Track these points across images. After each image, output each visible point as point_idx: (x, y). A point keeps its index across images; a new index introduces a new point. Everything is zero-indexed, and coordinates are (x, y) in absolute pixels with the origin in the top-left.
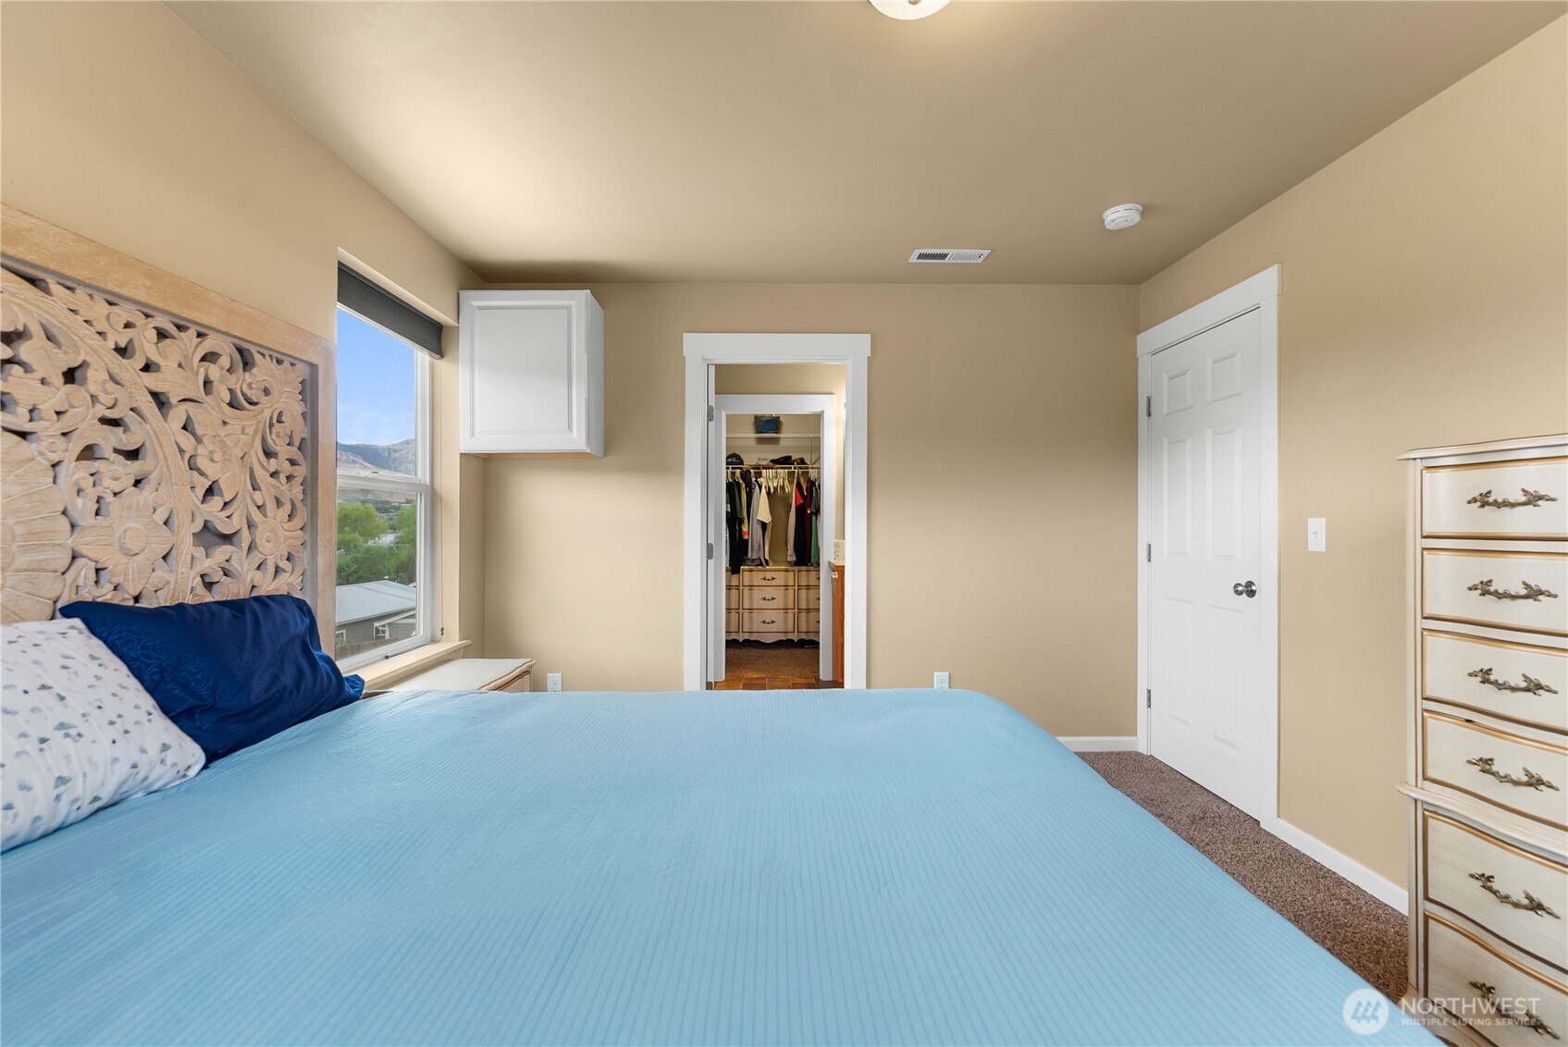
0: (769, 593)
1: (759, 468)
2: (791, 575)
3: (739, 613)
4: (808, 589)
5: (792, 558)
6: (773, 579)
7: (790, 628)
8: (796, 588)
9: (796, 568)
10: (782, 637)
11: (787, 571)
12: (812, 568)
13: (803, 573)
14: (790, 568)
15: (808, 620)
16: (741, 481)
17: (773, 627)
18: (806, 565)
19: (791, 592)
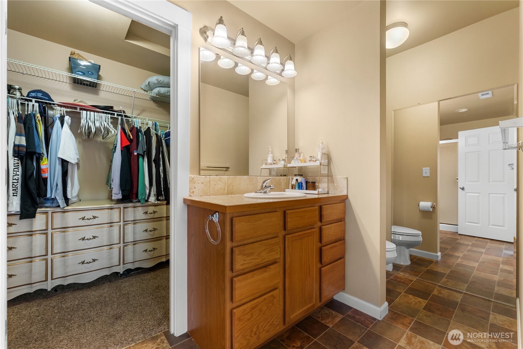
0: (88, 233)
1: (76, 108)
2: (116, 213)
3: (46, 260)
4: (134, 224)
5: (117, 194)
6: (94, 217)
7: (116, 261)
8: (122, 223)
9: (122, 206)
10: (107, 272)
11: (112, 209)
12: (139, 204)
13: (130, 209)
14: (116, 206)
15: (134, 252)
16: (39, 115)
17: (95, 266)
18: (131, 202)
19: (116, 229)
